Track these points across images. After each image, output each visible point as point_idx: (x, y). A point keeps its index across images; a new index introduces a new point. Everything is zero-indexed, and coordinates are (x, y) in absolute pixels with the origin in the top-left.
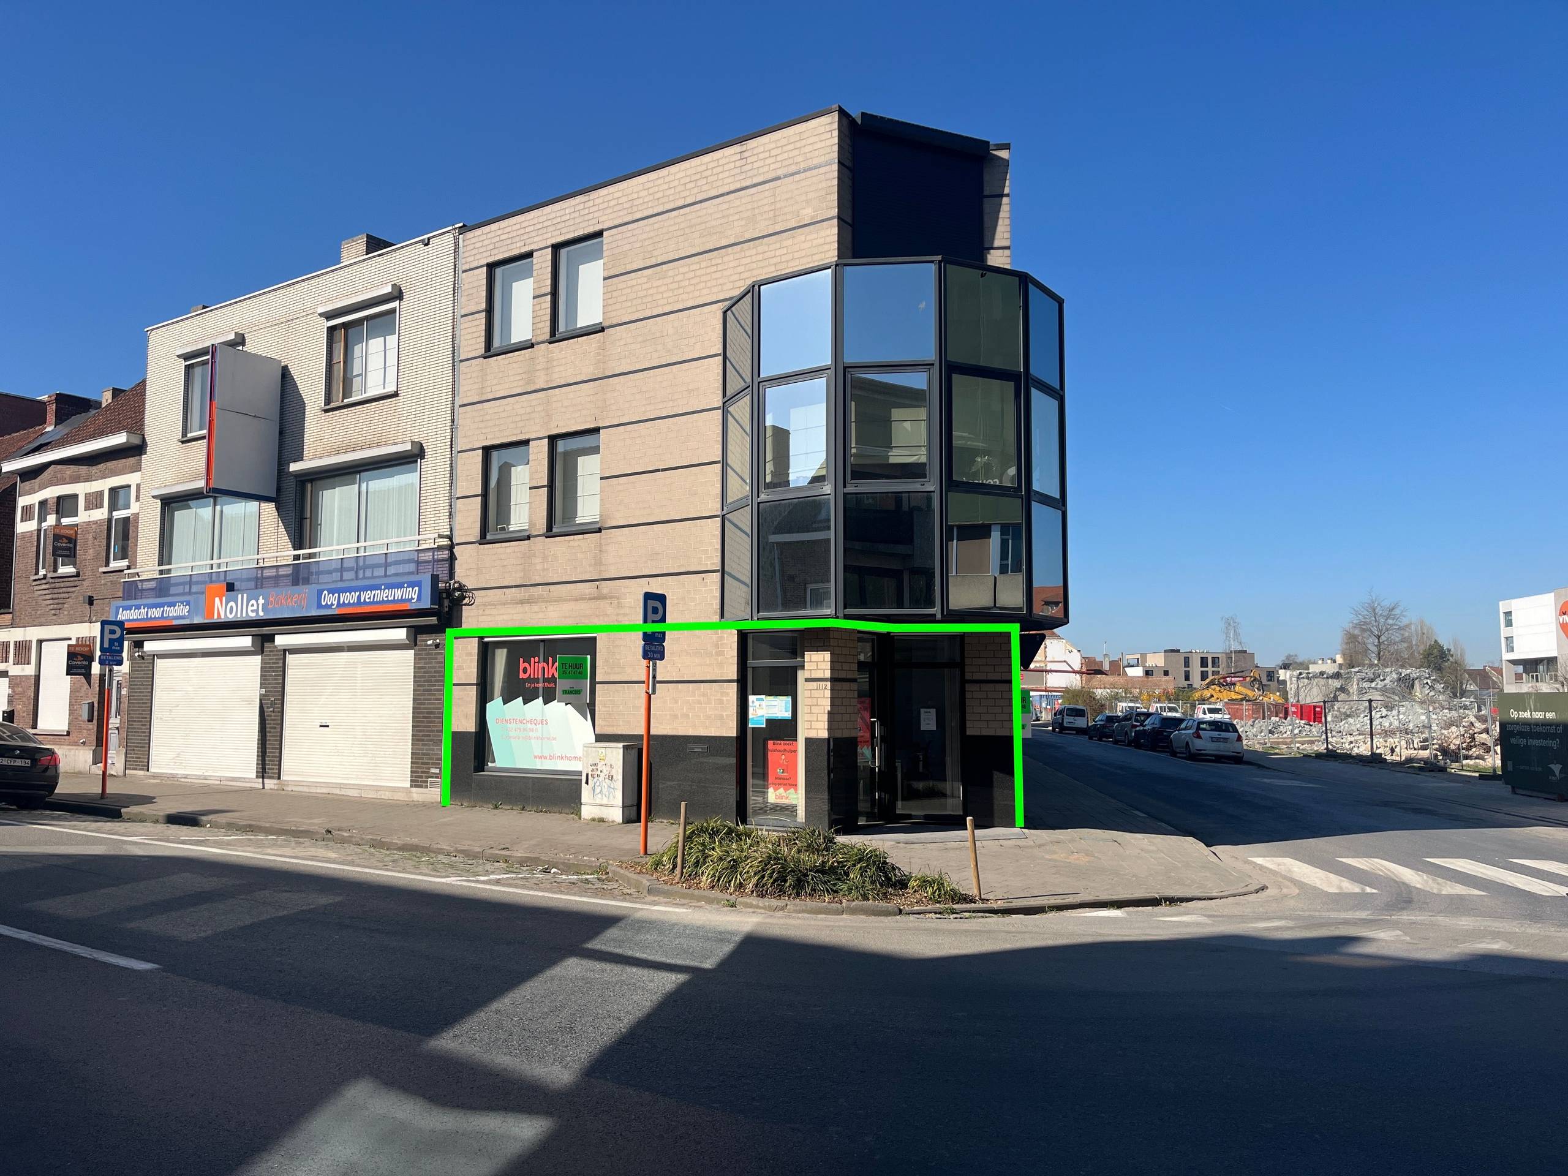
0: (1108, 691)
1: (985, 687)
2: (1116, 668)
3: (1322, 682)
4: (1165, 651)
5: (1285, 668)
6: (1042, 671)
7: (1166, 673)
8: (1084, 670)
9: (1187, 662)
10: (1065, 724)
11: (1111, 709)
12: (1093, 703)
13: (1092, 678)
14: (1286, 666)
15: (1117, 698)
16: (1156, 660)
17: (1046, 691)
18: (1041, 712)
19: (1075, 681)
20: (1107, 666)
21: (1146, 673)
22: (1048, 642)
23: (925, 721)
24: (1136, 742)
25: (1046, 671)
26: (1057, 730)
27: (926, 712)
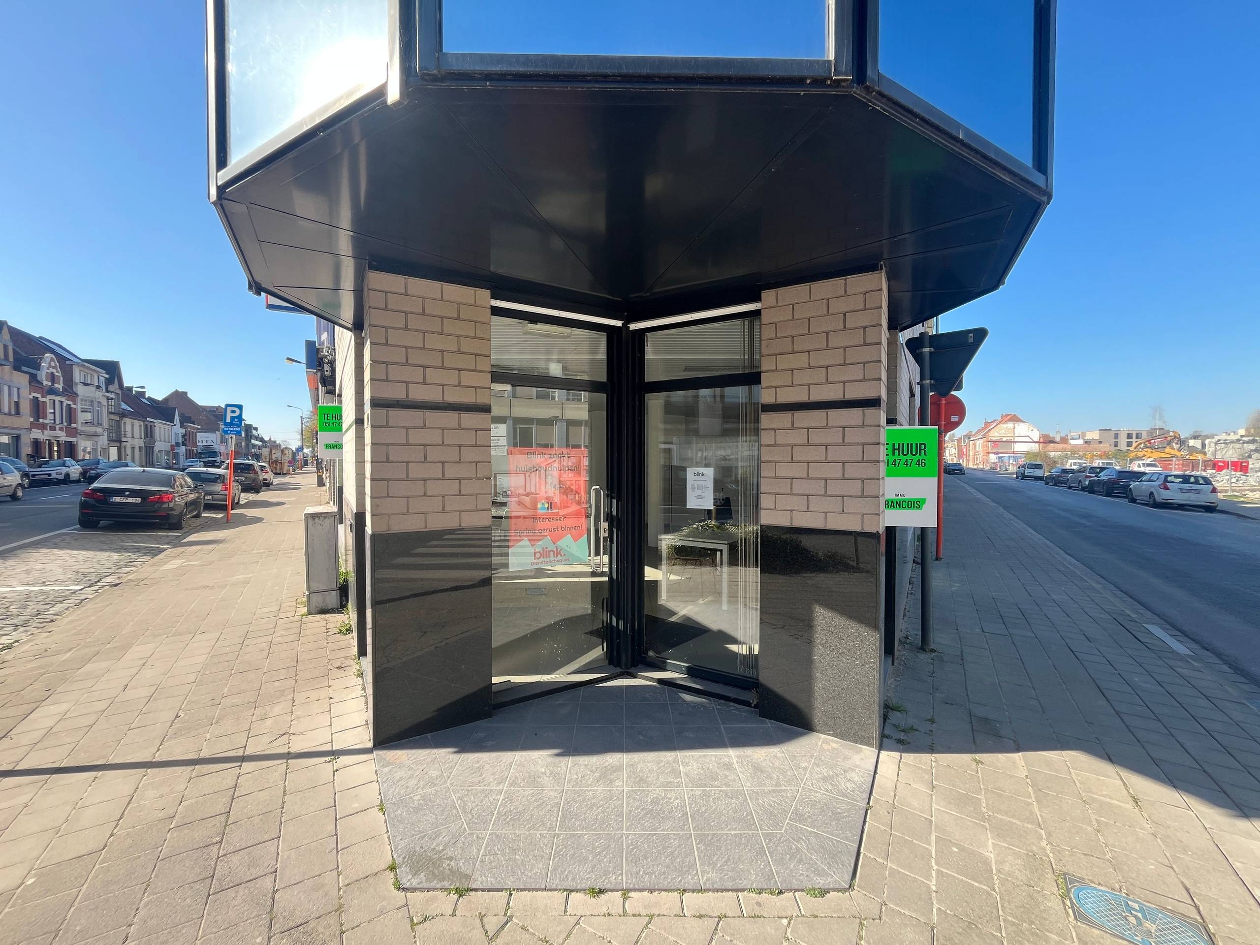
0: (1060, 453)
1: (804, 418)
2: (1064, 440)
3: (1238, 446)
4: (1100, 430)
5: (1195, 438)
6: (1012, 442)
7: (1100, 442)
8: (1041, 440)
9: (1116, 436)
10: (1026, 474)
11: (1062, 464)
12: (1048, 460)
13: (1047, 446)
14: (1195, 437)
15: (1067, 457)
16: (1093, 435)
17: (1014, 453)
18: (1009, 466)
19: (1035, 448)
20: (1058, 439)
21: (1086, 442)
22: (1016, 425)
23: (693, 491)
24: (1091, 489)
25: (1014, 442)
26: (1020, 478)
27: (697, 475)
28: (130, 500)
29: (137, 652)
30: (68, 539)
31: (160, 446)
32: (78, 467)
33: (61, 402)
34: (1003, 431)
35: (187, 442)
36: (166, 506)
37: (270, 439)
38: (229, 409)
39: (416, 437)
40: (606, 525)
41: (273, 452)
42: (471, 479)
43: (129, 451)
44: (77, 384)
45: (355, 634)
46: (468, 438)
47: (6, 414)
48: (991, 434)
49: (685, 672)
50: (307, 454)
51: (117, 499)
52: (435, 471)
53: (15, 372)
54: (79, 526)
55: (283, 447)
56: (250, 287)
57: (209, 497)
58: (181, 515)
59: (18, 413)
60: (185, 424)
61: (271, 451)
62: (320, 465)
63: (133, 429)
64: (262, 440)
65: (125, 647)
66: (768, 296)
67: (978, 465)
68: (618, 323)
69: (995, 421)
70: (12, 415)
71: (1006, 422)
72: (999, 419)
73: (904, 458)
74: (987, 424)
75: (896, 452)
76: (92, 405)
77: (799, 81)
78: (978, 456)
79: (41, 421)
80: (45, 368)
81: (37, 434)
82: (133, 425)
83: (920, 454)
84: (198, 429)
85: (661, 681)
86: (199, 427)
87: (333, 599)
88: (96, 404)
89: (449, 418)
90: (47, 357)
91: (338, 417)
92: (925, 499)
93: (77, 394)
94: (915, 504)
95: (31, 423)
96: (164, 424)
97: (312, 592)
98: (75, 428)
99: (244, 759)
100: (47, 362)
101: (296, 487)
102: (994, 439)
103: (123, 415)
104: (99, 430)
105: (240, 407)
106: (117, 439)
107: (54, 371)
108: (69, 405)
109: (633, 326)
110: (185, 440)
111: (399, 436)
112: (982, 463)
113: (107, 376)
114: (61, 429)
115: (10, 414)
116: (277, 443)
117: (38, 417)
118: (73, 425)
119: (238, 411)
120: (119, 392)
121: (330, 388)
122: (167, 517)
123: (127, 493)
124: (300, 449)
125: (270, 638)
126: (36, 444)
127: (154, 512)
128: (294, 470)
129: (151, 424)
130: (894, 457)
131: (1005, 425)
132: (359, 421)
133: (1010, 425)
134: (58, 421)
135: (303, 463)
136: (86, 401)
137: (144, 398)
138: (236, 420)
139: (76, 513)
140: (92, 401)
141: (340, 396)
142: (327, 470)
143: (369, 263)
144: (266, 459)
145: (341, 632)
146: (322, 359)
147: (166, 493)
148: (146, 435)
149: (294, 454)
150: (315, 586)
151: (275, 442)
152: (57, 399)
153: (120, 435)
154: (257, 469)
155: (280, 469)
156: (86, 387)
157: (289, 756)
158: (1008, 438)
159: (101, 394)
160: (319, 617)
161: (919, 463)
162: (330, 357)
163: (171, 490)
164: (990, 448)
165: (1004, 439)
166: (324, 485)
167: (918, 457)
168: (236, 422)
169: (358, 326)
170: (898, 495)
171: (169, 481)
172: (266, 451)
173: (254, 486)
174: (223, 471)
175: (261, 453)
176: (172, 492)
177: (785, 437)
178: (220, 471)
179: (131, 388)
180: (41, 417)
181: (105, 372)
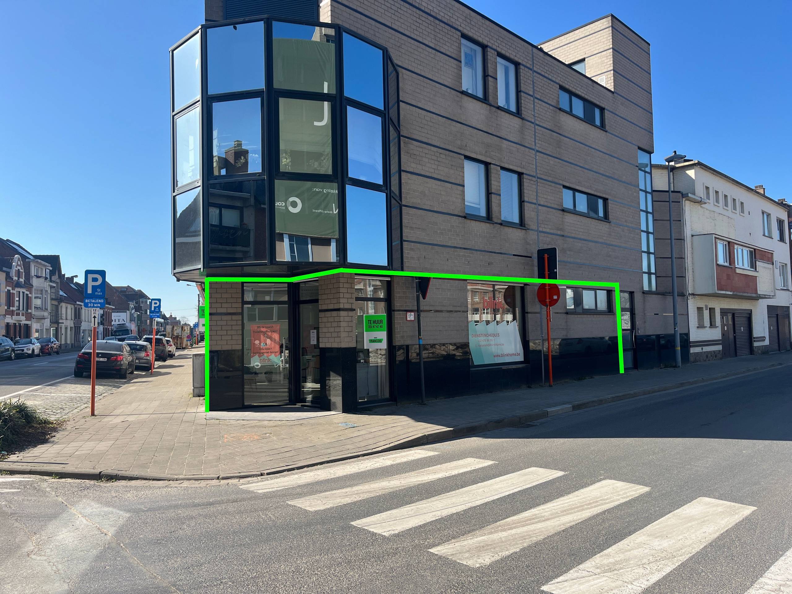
23: (312, 338)
27: (313, 332)
28: (101, 359)
31: (85, 325)
32: (38, 344)
33: (23, 293)
36: (119, 363)
37: (171, 316)
39: (219, 323)
41: (175, 329)
42: (236, 335)
43: (63, 331)
44: (33, 277)
46: (234, 323)
55: (182, 323)
57: (137, 361)
58: (126, 370)
60: (103, 306)
61: (173, 327)
63: (66, 310)
64: (164, 317)
73: (376, 325)
75: (374, 323)
76: (42, 294)
79: (11, 308)
80: (15, 266)
81: (8, 319)
82: (66, 308)
83: (381, 324)
84: (113, 309)
86: (114, 307)
87: (203, 391)
88: (44, 292)
89: (229, 317)
90: (16, 258)
92: (382, 339)
93: (32, 285)
95: (6, 310)
97: (194, 388)
98: (30, 313)
100: (16, 262)
103: (60, 300)
104: (45, 314)
105: (159, 300)
106: (56, 321)
107: (19, 268)
108: (27, 295)
110: (103, 319)
111: (214, 323)
113: (51, 269)
114: (23, 315)
116: (178, 319)
117: (9, 306)
118: (29, 311)
119: (158, 303)
120: (58, 280)
122: (120, 370)
123: (100, 355)
124: (196, 325)
126: (8, 327)
127: (113, 367)
128: (192, 345)
129: (79, 307)
134: (21, 309)
135: (199, 339)
136: (38, 290)
137: (72, 283)
138: (157, 308)
140: (42, 290)
144: (169, 335)
147: (120, 355)
148: (75, 317)
149: (192, 330)
150: (196, 385)
151: (175, 318)
152: (21, 290)
153: (58, 317)
154: (165, 342)
155: (181, 344)
156: (38, 279)
159: (48, 284)
160: (196, 399)
161: (380, 327)
163: (122, 353)
168: (157, 310)
170: (375, 338)
171: (120, 348)
172: (169, 328)
173: (163, 356)
174: (145, 343)
175: (165, 329)
176: (122, 355)
177: (325, 320)
178: (141, 342)
179: (64, 275)
180: (11, 305)
181: (50, 265)
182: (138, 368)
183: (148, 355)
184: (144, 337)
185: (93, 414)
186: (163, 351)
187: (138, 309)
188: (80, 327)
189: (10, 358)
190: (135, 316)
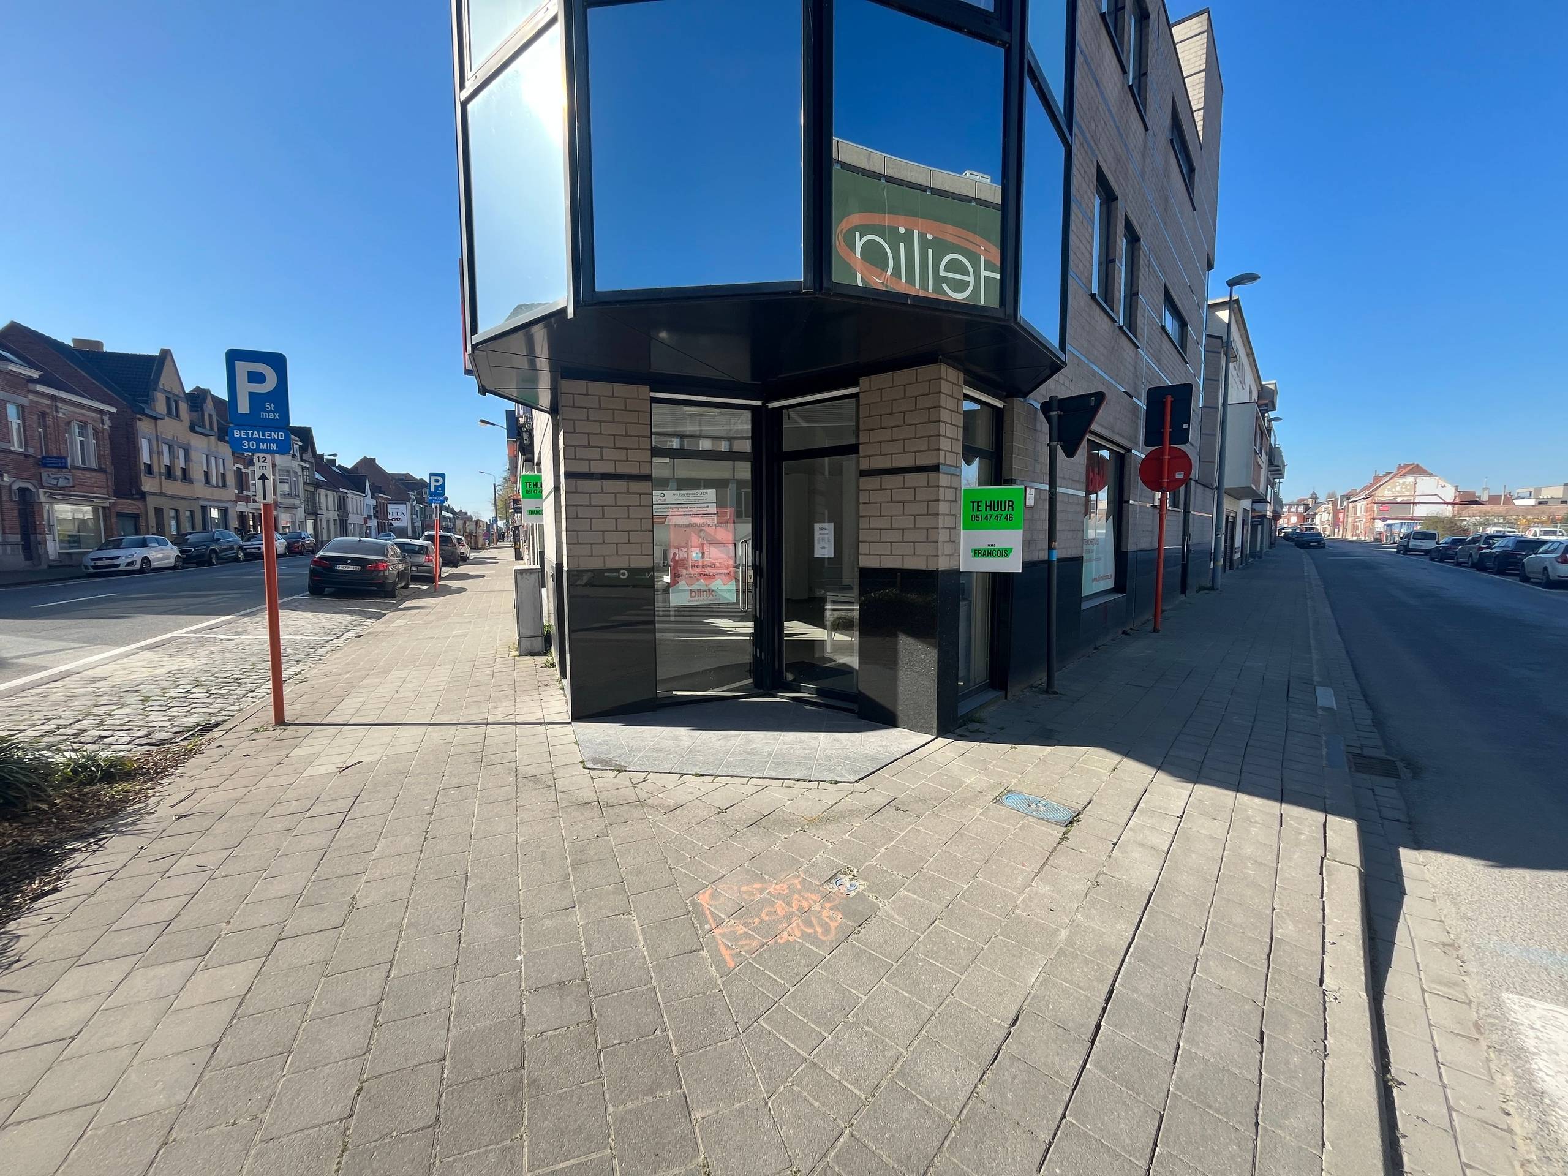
0: (1478, 518)
2: (1509, 499)
6: (1410, 503)
7: (1563, 503)
8: (1457, 501)
10: (1411, 547)
12: (1453, 528)
13: (1467, 508)
15: (1485, 524)
16: (1552, 492)
17: (1409, 519)
19: (1448, 511)
20: (1485, 499)
21: (1540, 503)
22: (1419, 479)
23: (819, 543)
24: (1481, 564)
25: (1414, 503)
26: (1402, 552)
27: (822, 529)
28: (352, 568)
29: (393, 675)
30: (303, 602)
31: (354, 519)
32: (283, 541)
34: (1398, 489)
35: (378, 515)
36: (382, 574)
37: (461, 510)
38: (433, 478)
39: (596, 500)
40: (751, 572)
41: (467, 525)
42: (637, 531)
43: (324, 525)
45: (558, 667)
46: (634, 500)
47: (214, 487)
48: (1379, 492)
49: (814, 692)
50: (500, 528)
51: (341, 567)
52: (611, 525)
53: (219, 442)
54: (308, 593)
55: (475, 518)
56: (479, 392)
57: (414, 569)
58: (395, 584)
59: (224, 485)
60: (376, 494)
61: (465, 524)
62: (517, 538)
63: (327, 499)
64: (452, 511)
65: (386, 672)
66: (864, 381)
67: (1359, 535)
68: (759, 403)
69: (1388, 474)
70: (219, 487)
71: (1403, 476)
72: (1395, 471)
73: (994, 513)
74: (1377, 478)
75: (988, 508)
76: (289, 475)
77: (786, 293)
78: (1359, 524)
79: (245, 493)
81: (241, 507)
82: (327, 496)
83: (1008, 510)
84: (388, 500)
85: (793, 699)
86: (390, 497)
87: (539, 643)
88: (292, 474)
89: (620, 486)
91: (539, 485)
92: (1012, 549)
94: (1004, 553)
95: (237, 496)
96: (356, 494)
97: (521, 637)
99: (487, 724)
101: (493, 562)
102: (1383, 499)
103: (318, 485)
104: (297, 502)
105: (443, 476)
106: (313, 512)
109: (771, 405)
110: (377, 512)
112: (1363, 532)
113: (301, 444)
115: (217, 487)
116: (469, 514)
117: (241, 490)
119: (441, 480)
120: (312, 460)
121: (529, 456)
122: (383, 585)
123: (349, 561)
124: (494, 521)
125: (492, 669)
126: (242, 517)
127: (372, 580)
128: (489, 545)
129: (345, 495)
130: (986, 513)
131: (1402, 480)
132: (557, 489)
133: (1410, 480)
135: (498, 537)
136: (283, 471)
137: (335, 466)
138: (440, 489)
139: (306, 581)
140: (288, 471)
141: (539, 464)
142: (525, 542)
143: (561, 375)
144: (460, 532)
145: (546, 666)
146: (521, 428)
147: (381, 561)
148: (340, 508)
149: (488, 526)
150: (524, 632)
151: (466, 513)
153: (316, 507)
154: (455, 541)
155: (476, 543)
157: (516, 724)
158: (1406, 498)
159: (297, 463)
160: (528, 658)
161: (1006, 518)
162: (528, 426)
163: (385, 559)
164: (1376, 512)
165: (1399, 500)
166: (522, 559)
167: (1006, 512)
168: (440, 491)
169: (554, 411)
170: (989, 545)
171: (382, 550)
172: (459, 523)
173: (453, 560)
174: (425, 543)
175: (454, 525)
176: (386, 561)
177: (876, 497)
178: (421, 542)
179: (322, 456)
180: (244, 487)
181: (298, 439)
182: (416, 579)
183: (430, 560)
184: (426, 534)
185: (280, 720)
186: (453, 553)
187: (420, 500)
188: (347, 520)
189: (236, 559)
190: (418, 509)
